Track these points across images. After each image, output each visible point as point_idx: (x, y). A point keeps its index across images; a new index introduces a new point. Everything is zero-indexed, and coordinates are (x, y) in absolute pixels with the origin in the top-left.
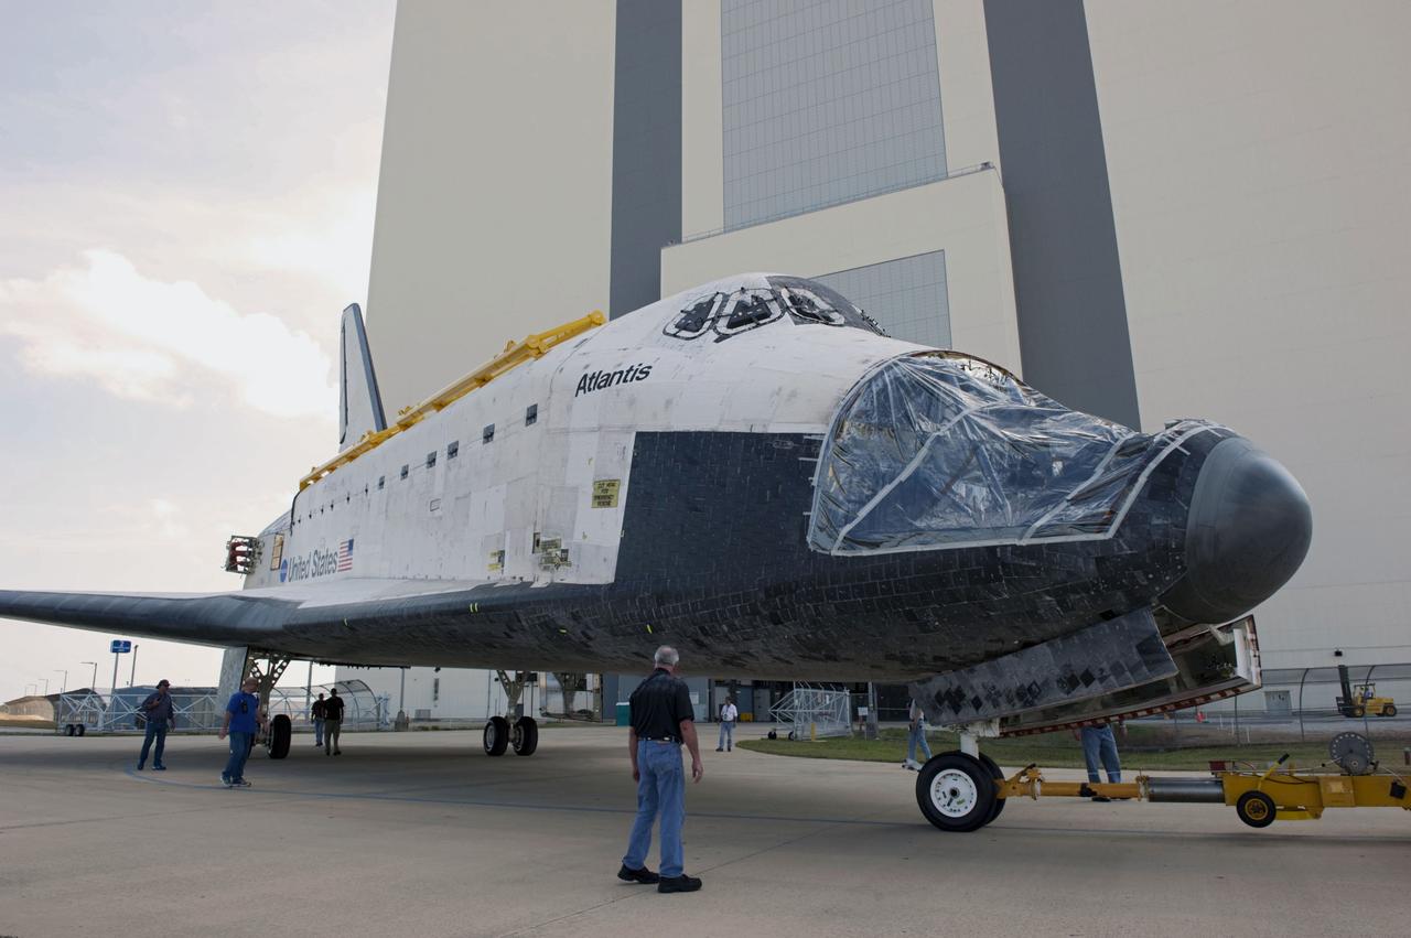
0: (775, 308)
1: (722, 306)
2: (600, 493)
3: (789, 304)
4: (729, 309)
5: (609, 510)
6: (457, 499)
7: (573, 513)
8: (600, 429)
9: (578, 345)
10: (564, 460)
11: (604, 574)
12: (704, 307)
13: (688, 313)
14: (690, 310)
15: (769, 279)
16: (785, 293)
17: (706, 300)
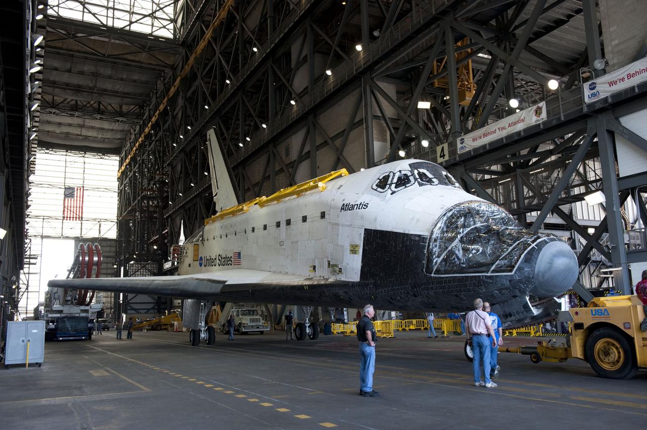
0: (412, 178)
1: (393, 178)
2: (352, 249)
3: (417, 177)
4: (395, 180)
5: (356, 255)
6: (292, 242)
7: (343, 255)
8: (351, 225)
9: (339, 188)
10: (338, 235)
11: (356, 278)
12: (386, 178)
13: (380, 180)
14: (381, 178)
15: (410, 165)
16: (416, 172)
17: (387, 174)
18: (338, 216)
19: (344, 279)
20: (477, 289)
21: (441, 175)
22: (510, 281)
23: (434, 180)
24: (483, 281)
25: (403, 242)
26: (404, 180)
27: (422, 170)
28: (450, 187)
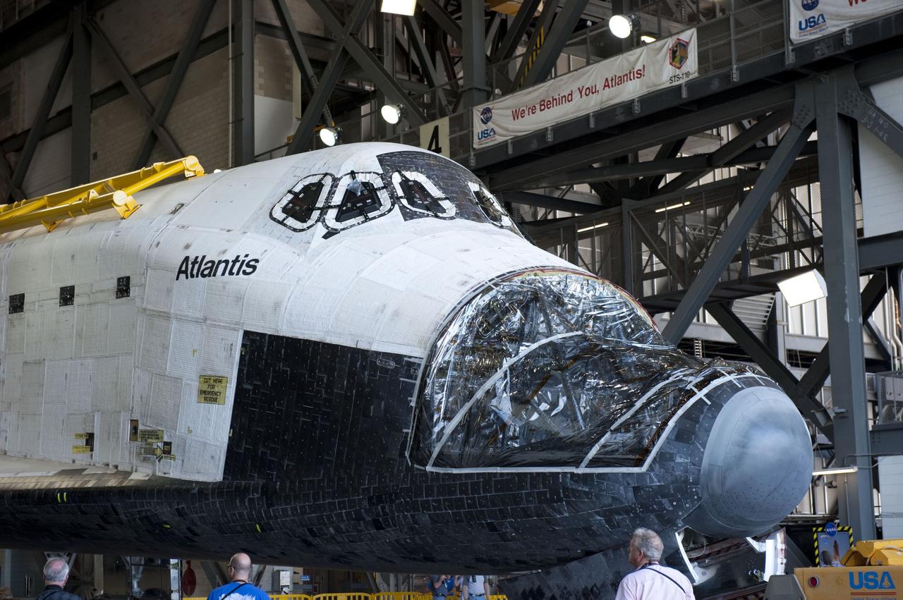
0: (384, 196)
1: (331, 193)
2: (205, 387)
3: (400, 193)
4: (338, 199)
5: (214, 407)
6: (26, 363)
7: (177, 406)
8: (205, 319)
9: (174, 212)
10: (165, 347)
11: (211, 470)
12: (312, 191)
13: (296, 195)
14: (297, 189)
15: (381, 159)
16: (396, 179)
17: (315, 180)
18: (169, 291)
19: (175, 474)
20: (549, 511)
21: (465, 191)
22: (636, 490)
23: (446, 204)
24: (566, 489)
25: (352, 374)
26: (363, 198)
27: (412, 176)
28: (488, 226)
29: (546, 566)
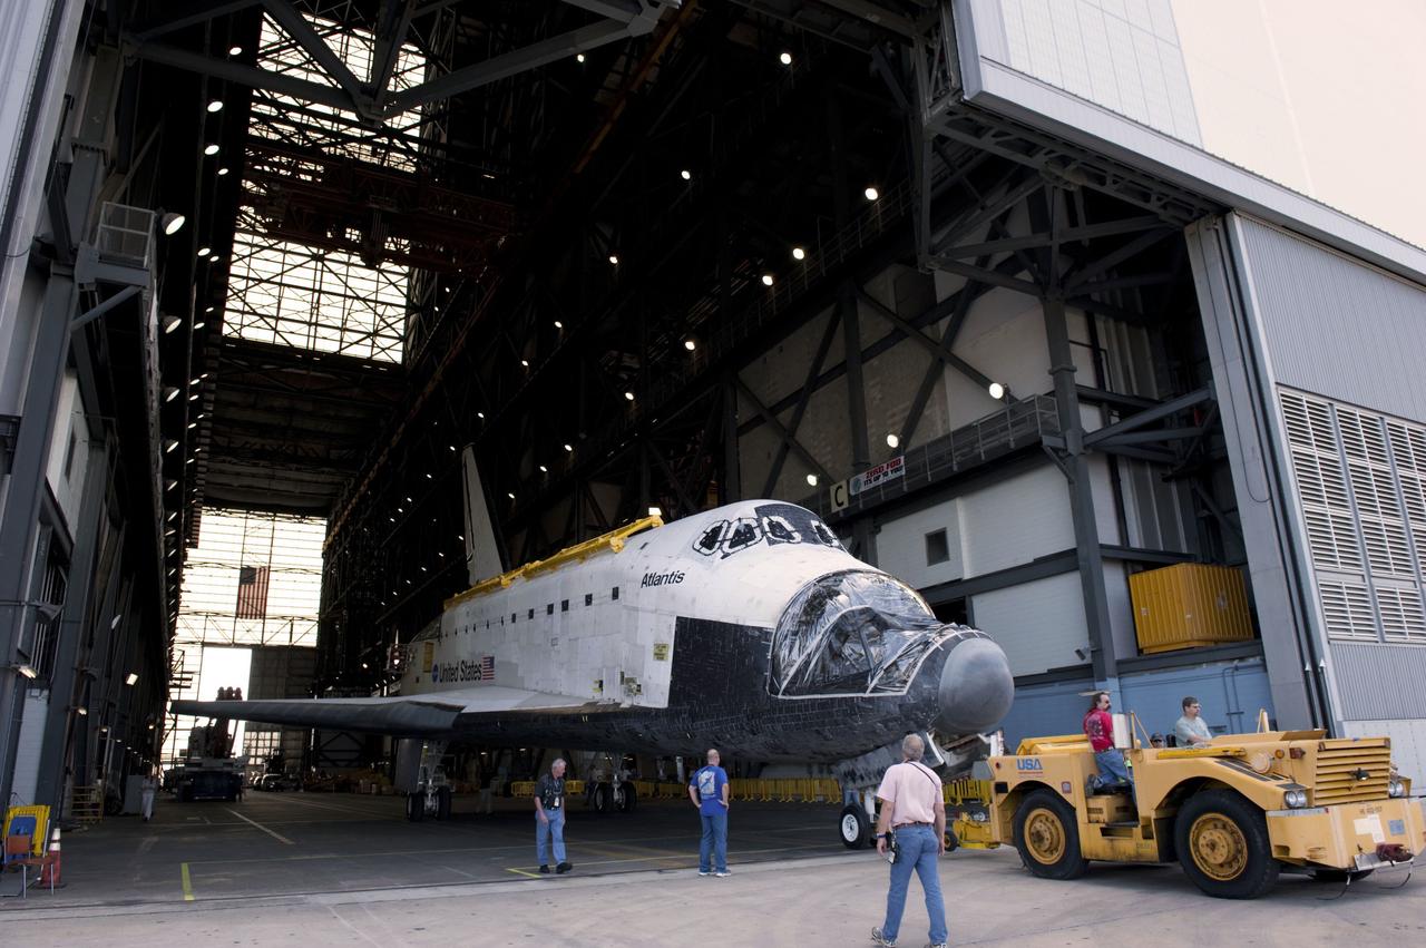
0: (757, 532)
1: (727, 532)
2: (657, 651)
3: (767, 529)
4: (730, 535)
5: (663, 662)
6: (570, 640)
7: (643, 663)
8: (656, 610)
9: (642, 548)
10: (637, 628)
11: (661, 701)
12: (716, 531)
13: (707, 534)
14: (708, 531)
15: (757, 510)
16: (765, 521)
17: (719, 524)
18: (638, 594)
19: (644, 703)
20: (850, 720)
21: (809, 527)
22: (900, 706)
23: (796, 535)
24: (858, 707)
25: (735, 640)
26: (745, 533)
27: (775, 519)
28: (822, 547)
29: (854, 756)
